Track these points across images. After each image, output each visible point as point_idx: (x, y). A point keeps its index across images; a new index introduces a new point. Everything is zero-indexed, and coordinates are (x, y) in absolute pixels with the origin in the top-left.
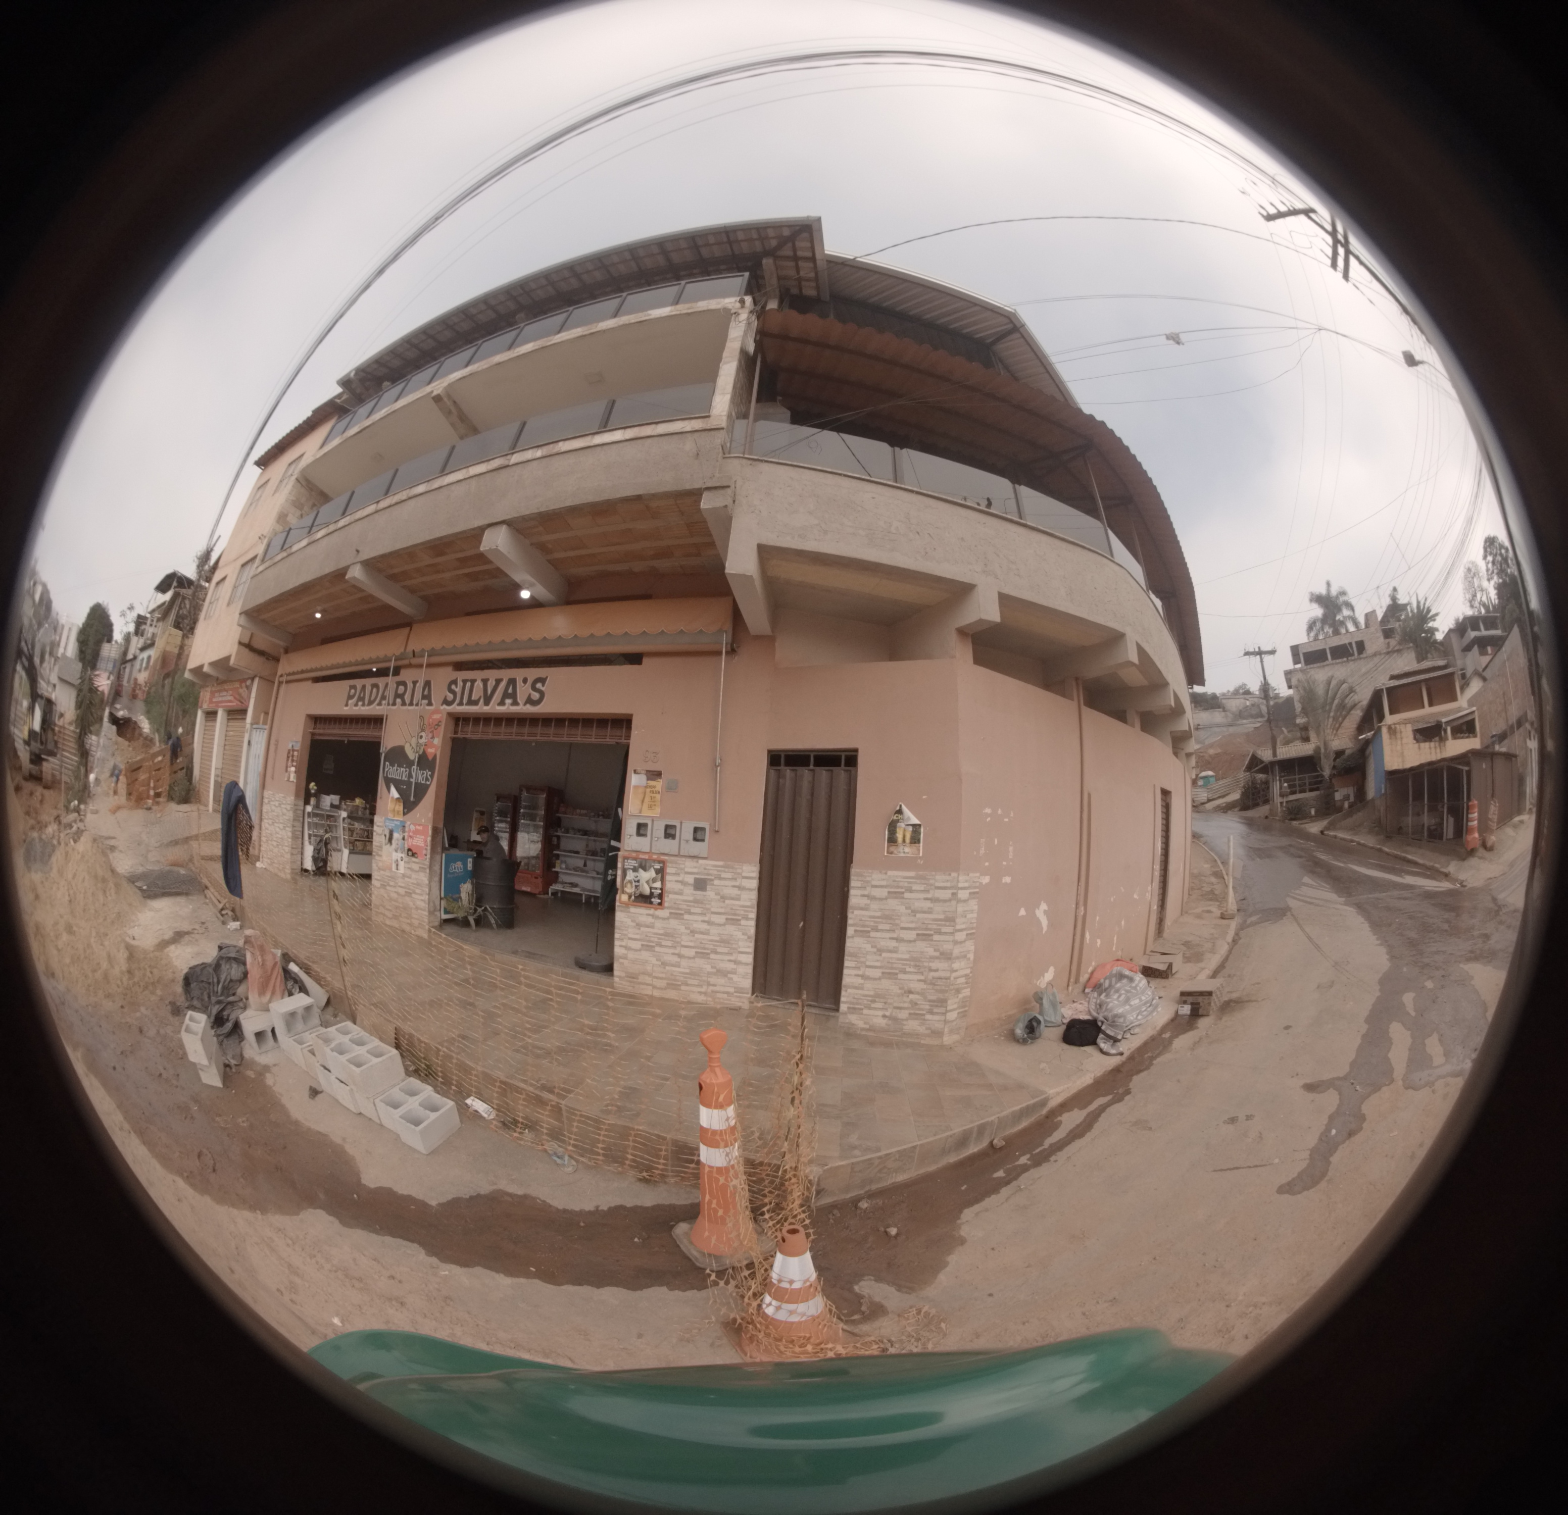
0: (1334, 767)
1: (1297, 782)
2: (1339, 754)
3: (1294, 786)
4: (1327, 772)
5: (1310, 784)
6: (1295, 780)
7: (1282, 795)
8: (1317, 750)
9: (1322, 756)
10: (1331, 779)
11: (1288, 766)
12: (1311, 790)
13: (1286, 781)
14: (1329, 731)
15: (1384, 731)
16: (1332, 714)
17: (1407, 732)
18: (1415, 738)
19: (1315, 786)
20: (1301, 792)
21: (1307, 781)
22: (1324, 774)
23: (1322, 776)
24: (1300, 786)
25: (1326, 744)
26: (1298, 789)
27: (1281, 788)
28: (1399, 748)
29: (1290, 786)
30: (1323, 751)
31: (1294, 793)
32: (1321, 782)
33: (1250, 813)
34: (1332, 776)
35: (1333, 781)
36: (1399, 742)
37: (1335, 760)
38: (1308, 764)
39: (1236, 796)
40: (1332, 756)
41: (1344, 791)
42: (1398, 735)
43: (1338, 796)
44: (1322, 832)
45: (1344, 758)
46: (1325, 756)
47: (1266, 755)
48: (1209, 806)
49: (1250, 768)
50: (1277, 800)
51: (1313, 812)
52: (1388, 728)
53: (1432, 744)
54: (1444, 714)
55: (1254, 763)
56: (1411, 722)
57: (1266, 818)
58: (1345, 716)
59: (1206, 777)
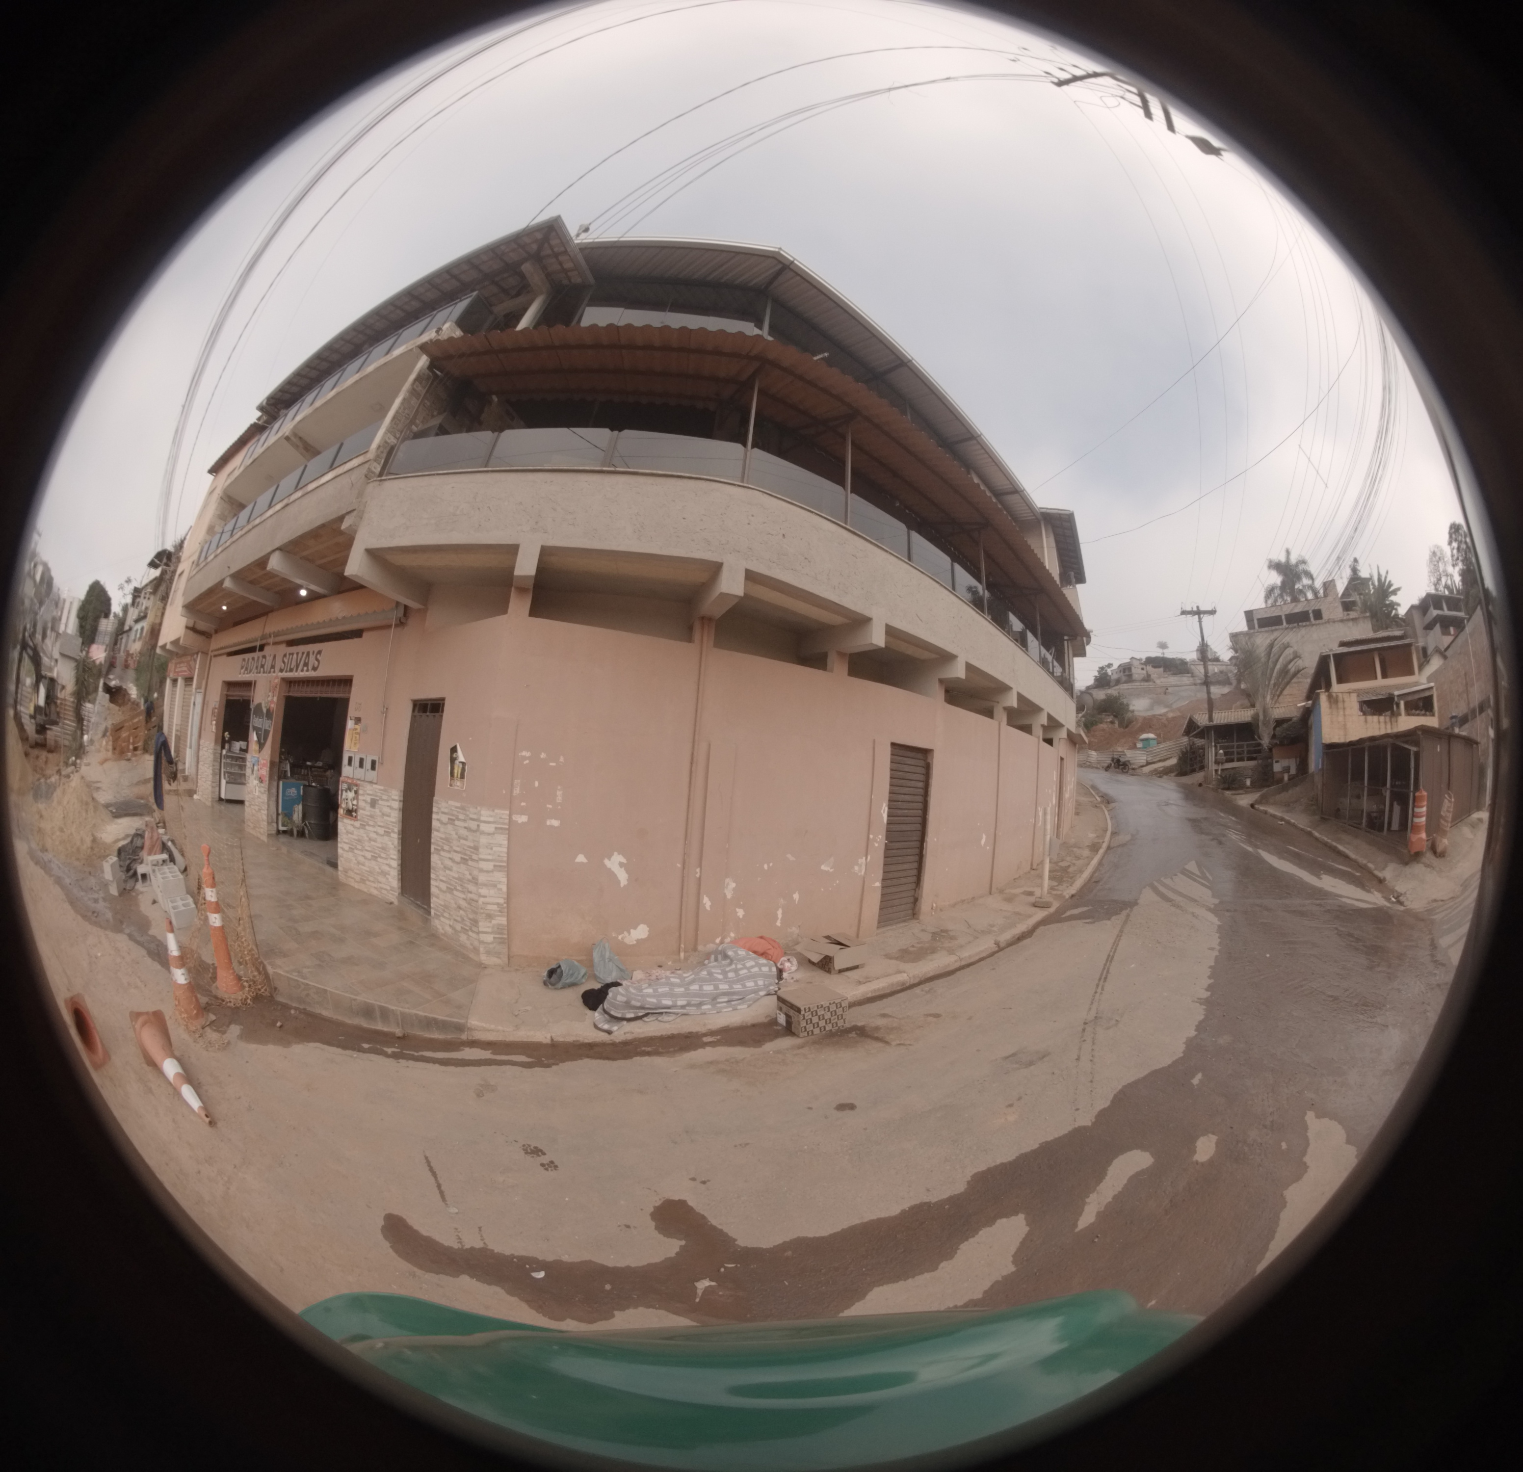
0: (1274, 736)
1: (1235, 750)
2: (1279, 722)
3: (1232, 753)
4: (1266, 741)
5: (1249, 752)
6: (1233, 747)
7: (1217, 762)
8: (1256, 717)
9: (1260, 724)
10: (1270, 750)
11: (1225, 732)
12: (1250, 759)
13: (1221, 748)
14: (1268, 698)
15: (1323, 698)
16: (1272, 682)
17: (1352, 704)
18: (1361, 710)
19: (1254, 755)
20: (1237, 760)
21: (1245, 749)
22: (1263, 742)
23: (1259, 745)
24: (1238, 753)
25: (1265, 712)
26: (1235, 756)
27: (1216, 754)
28: (1341, 719)
29: (1225, 754)
30: (1261, 717)
31: (1232, 761)
32: (1259, 751)
33: (1185, 781)
34: (1272, 746)
35: (1274, 751)
36: (1341, 713)
37: (1275, 728)
38: (1246, 730)
39: (1173, 762)
40: (1273, 725)
41: (1285, 763)
42: (1340, 705)
43: (1277, 767)
44: (1252, 806)
45: (1285, 726)
46: (1266, 723)
47: (1202, 720)
48: (1147, 769)
49: (1187, 732)
50: (1212, 767)
51: (1248, 782)
52: (1330, 697)
53: (1382, 718)
54: (1398, 687)
55: (1191, 728)
56: (1358, 692)
57: (1200, 785)
58: (1288, 683)
59: (1147, 739)
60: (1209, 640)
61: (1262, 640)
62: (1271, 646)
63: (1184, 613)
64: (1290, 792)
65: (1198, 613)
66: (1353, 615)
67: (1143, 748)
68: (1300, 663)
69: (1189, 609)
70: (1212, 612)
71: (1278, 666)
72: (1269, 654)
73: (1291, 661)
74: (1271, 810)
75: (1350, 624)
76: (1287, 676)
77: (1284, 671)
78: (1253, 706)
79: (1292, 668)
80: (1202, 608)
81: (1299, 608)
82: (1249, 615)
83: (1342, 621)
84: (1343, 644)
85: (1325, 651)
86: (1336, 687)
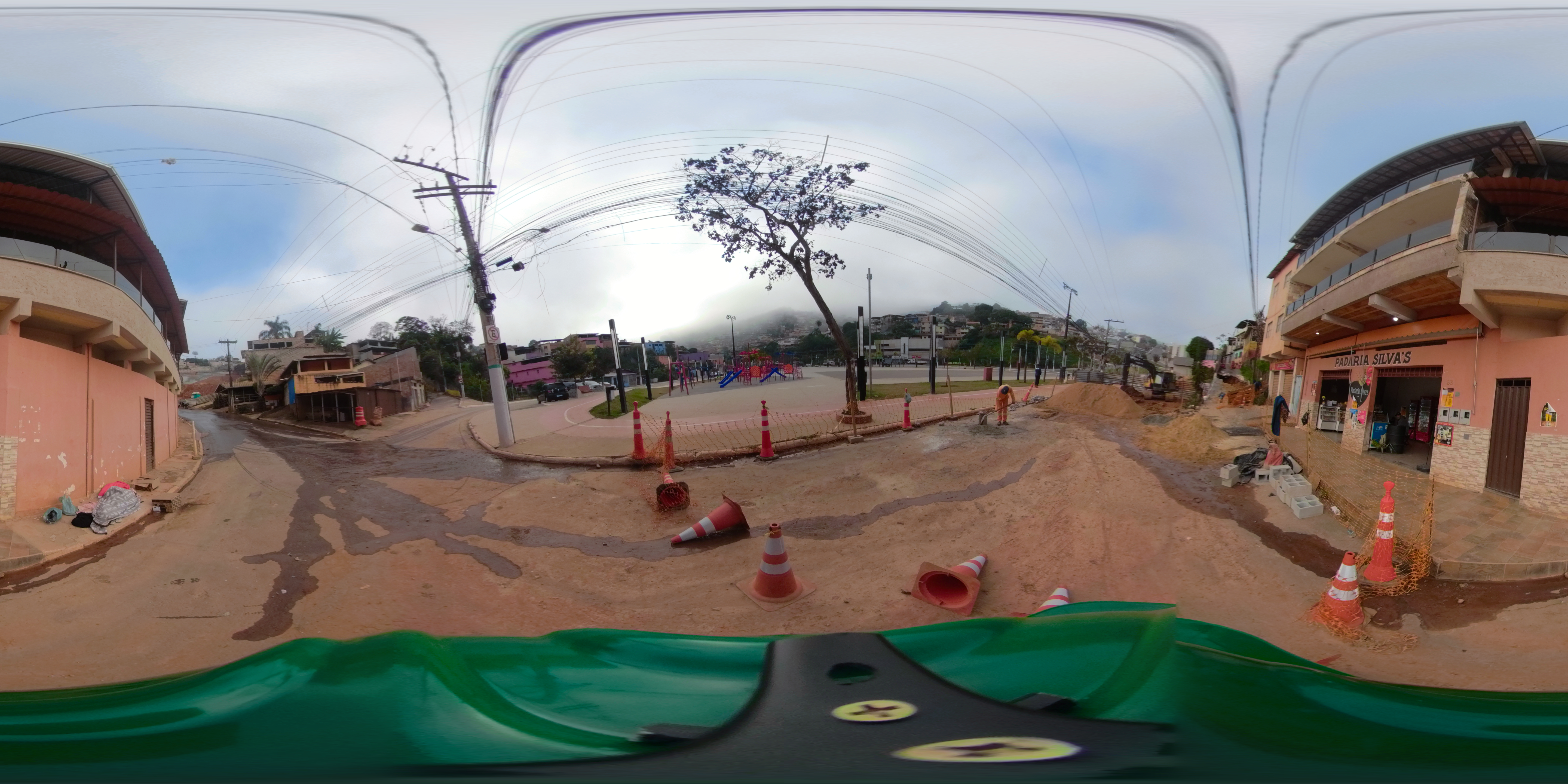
0: (265, 392)
1: (244, 397)
2: (268, 386)
3: (243, 399)
4: (261, 394)
5: (252, 398)
7: (236, 402)
8: (255, 384)
9: (258, 387)
11: (238, 391)
12: (251, 401)
13: (237, 396)
14: (262, 377)
15: (296, 378)
16: (265, 371)
17: (311, 380)
18: (316, 381)
19: (255, 399)
20: (246, 402)
21: (249, 397)
22: (259, 394)
23: (257, 395)
24: (246, 399)
25: (260, 382)
27: (234, 400)
28: (304, 385)
29: (239, 399)
30: (258, 384)
31: (243, 402)
32: (258, 398)
33: (218, 410)
34: (263, 396)
35: (265, 397)
36: (304, 383)
37: (265, 389)
38: (251, 390)
39: (211, 403)
40: (264, 387)
41: (272, 402)
42: (305, 380)
43: (267, 404)
44: (258, 419)
45: (271, 387)
46: (261, 387)
47: (227, 385)
48: (197, 407)
49: (218, 391)
50: (233, 405)
51: (253, 410)
52: (299, 377)
53: (328, 384)
54: (338, 373)
55: (220, 389)
56: (313, 375)
57: (227, 412)
58: (273, 371)
59: (196, 394)
60: (231, 353)
61: (260, 354)
62: (265, 357)
63: (220, 342)
64: (277, 412)
65: (228, 342)
66: (311, 345)
67: (195, 398)
68: (280, 364)
69: (223, 340)
70: (235, 342)
71: (269, 364)
72: (264, 360)
73: (275, 363)
74: (269, 420)
75: (311, 349)
76: (272, 368)
77: (271, 367)
78: (251, 380)
79: (276, 365)
80: (230, 340)
81: (277, 341)
82: (250, 344)
83: (305, 348)
84: (305, 357)
85: (296, 359)
86: (300, 373)
